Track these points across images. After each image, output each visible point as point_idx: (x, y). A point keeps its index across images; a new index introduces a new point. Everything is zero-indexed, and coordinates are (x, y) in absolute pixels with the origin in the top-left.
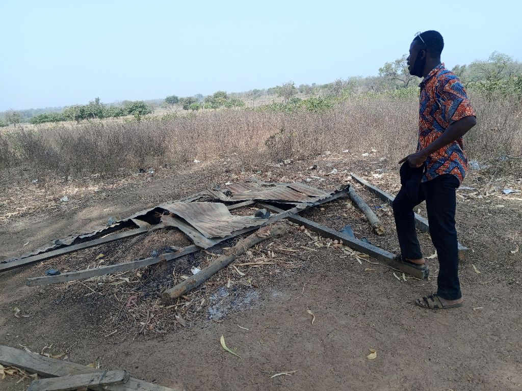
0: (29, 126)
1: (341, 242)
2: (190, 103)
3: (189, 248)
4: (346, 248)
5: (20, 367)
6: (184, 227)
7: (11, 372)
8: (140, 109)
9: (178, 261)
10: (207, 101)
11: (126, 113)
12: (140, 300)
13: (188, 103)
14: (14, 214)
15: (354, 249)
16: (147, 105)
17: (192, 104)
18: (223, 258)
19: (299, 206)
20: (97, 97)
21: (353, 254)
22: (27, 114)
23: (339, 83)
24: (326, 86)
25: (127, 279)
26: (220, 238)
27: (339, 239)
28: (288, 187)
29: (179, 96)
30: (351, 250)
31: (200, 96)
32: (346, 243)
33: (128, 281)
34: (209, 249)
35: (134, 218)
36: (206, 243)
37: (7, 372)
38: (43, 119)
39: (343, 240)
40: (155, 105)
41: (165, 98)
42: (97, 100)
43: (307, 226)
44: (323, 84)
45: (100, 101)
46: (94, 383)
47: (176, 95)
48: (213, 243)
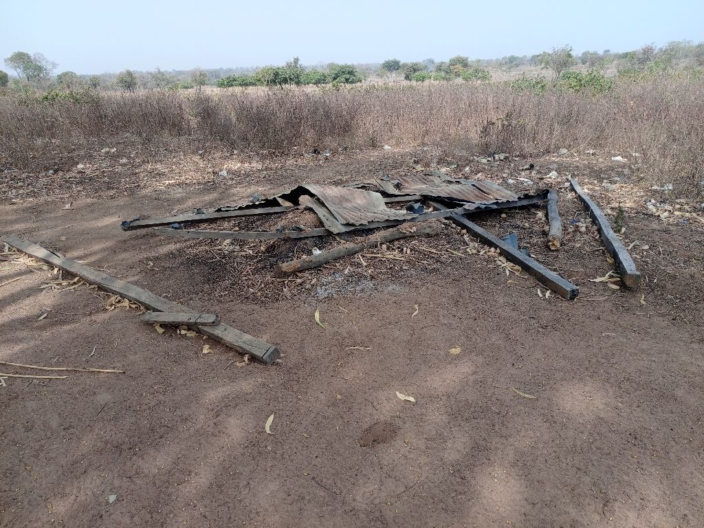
0: (215, 89)
1: (498, 251)
2: (415, 70)
3: (318, 231)
4: (500, 258)
5: (141, 303)
6: (320, 209)
7: (133, 306)
8: (348, 76)
9: (303, 242)
10: (439, 68)
11: (329, 79)
12: (257, 271)
13: (412, 71)
14: (171, 182)
15: (508, 260)
16: (357, 70)
17: (417, 73)
18: (350, 245)
19: (467, 206)
20: (296, 57)
21: (506, 264)
22: (215, 74)
23: (647, 52)
24: (626, 55)
25: (251, 252)
26: (353, 225)
27: (496, 247)
28: (474, 185)
29: (403, 61)
30: (504, 261)
31: (432, 62)
32: (504, 253)
33: (251, 253)
34: (338, 234)
35: (279, 197)
36: (337, 228)
37: (131, 305)
38: (230, 82)
39: (501, 249)
40: (367, 71)
41: (382, 62)
42: (296, 60)
43: (469, 230)
44: (622, 51)
45: (300, 63)
46: (191, 321)
47: (398, 59)
48: (344, 229)
